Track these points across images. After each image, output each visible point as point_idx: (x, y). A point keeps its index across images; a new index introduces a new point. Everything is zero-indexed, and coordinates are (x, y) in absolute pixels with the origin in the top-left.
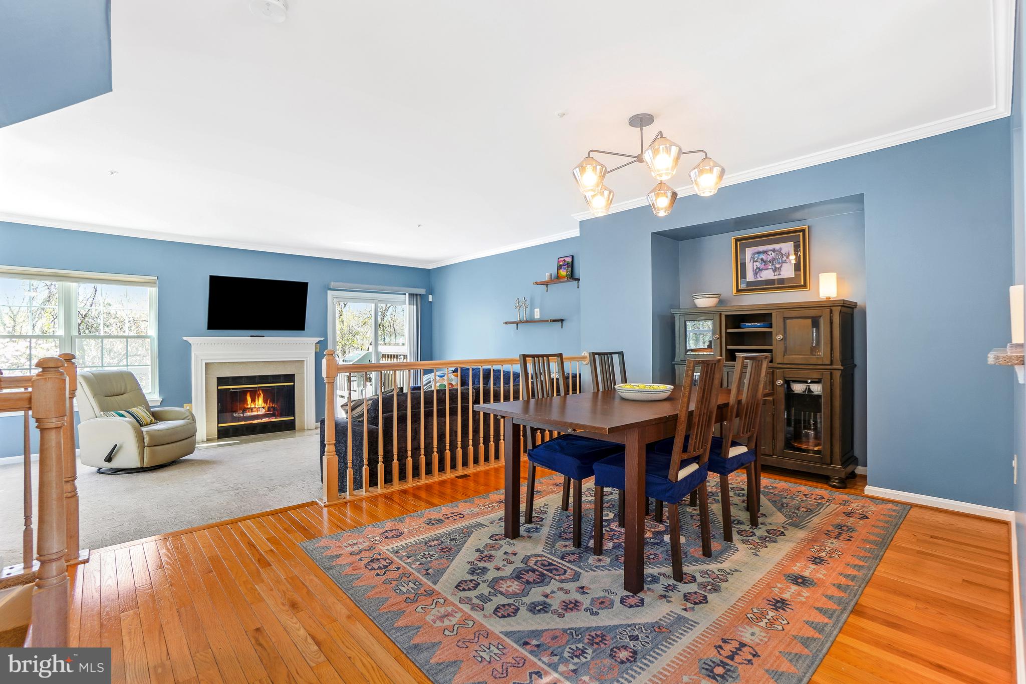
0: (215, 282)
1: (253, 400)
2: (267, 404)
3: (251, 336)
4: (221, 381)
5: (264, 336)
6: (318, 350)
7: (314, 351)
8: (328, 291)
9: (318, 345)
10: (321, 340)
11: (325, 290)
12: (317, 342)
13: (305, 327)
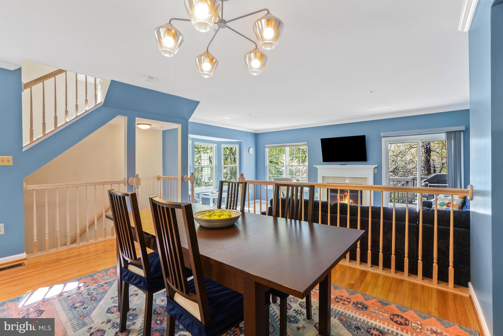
0: (323, 140)
3: (340, 165)
5: (345, 165)
6: (376, 172)
7: (373, 173)
8: (382, 138)
9: (376, 170)
10: (376, 166)
11: (380, 138)
12: (374, 167)
13: (367, 159)
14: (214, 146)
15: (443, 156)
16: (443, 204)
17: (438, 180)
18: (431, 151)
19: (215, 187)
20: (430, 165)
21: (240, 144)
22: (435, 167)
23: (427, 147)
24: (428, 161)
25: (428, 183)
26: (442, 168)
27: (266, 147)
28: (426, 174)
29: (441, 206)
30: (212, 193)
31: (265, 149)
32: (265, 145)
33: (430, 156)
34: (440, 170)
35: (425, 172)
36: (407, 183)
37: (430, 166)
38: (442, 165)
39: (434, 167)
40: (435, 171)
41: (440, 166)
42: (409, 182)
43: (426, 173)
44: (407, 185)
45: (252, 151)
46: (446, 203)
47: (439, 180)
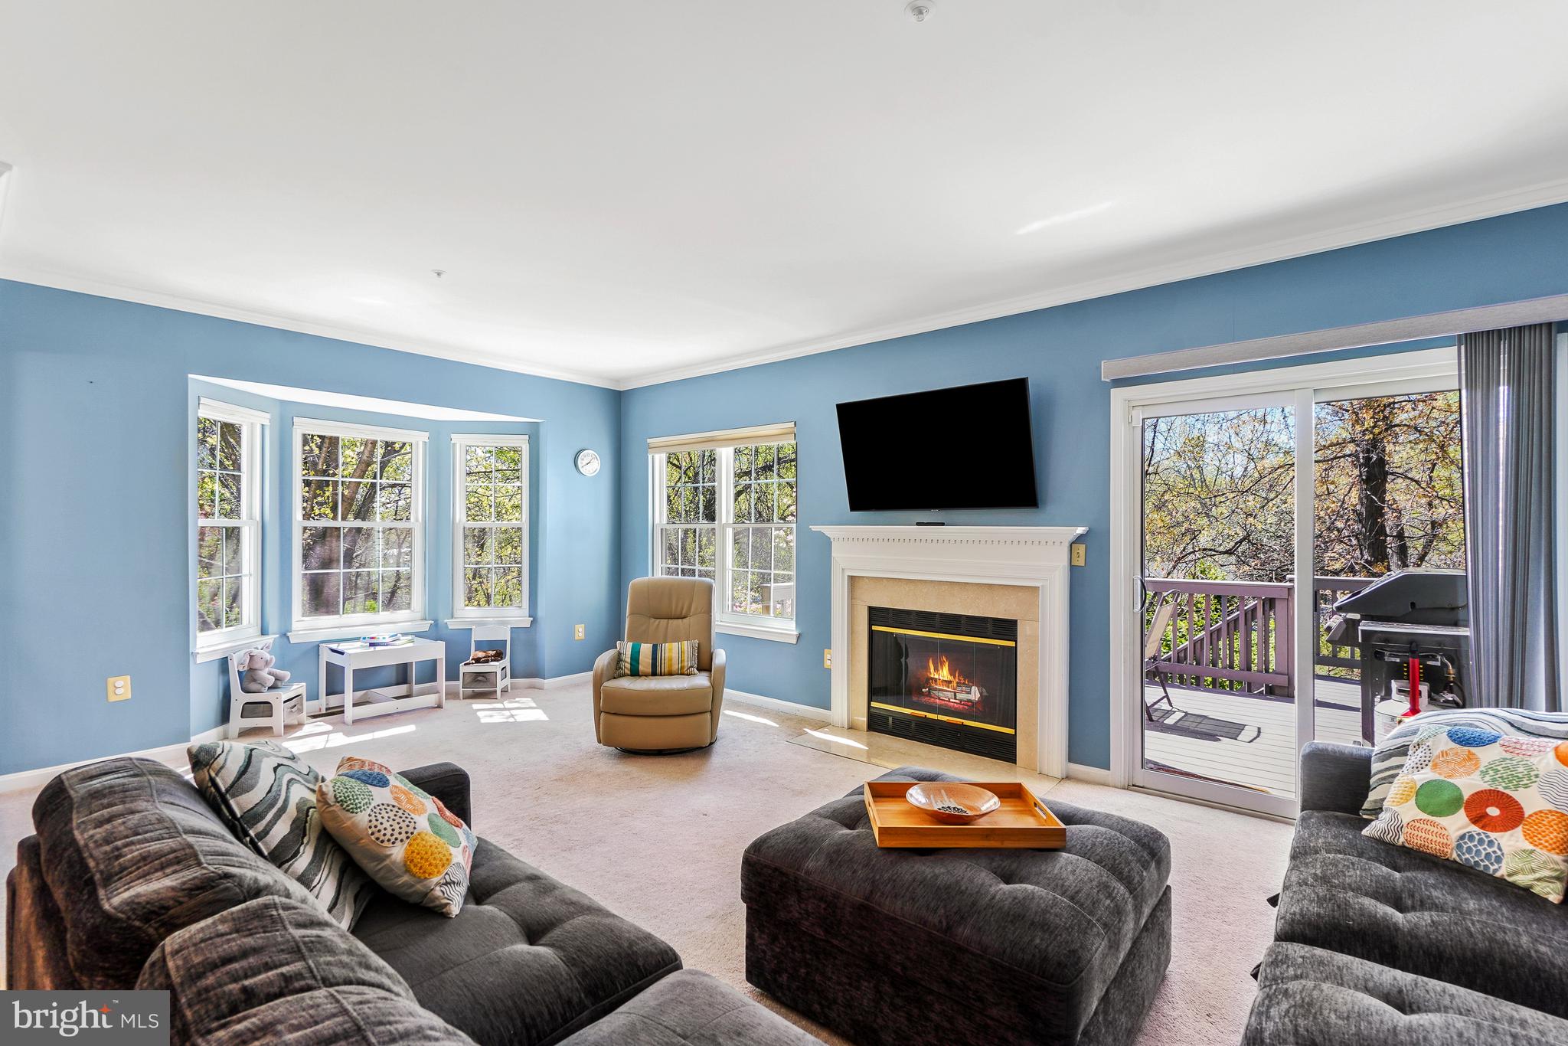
0: (846, 412)
1: (936, 669)
2: (954, 677)
3: (918, 524)
4: (877, 615)
5: (943, 524)
6: (1081, 562)
7: (1065, 562)
8: (1113, 391)
9: (1081, 549)
10: (1080, 530)
11: (1102, 391)
12: (1071, 538)
13: (1039, 497)
14: (418, 439)
15: (1435, 493)
16: (1446, 796)
17: (1413, 605)
18: (1390, 477)
19: (419, 615)
20: (1383, 527)
21: (533, 433)
22: (1406, 534)
23: (1368, 459)
24: (1373, 513)
25: (1357, 616)
26: (1432, 542)
27: (651, 445)
28: (1367, 561)
29: (1432, 814)
30: (372, 645)
31: (650, 457)
32: (649, 441)
33: (1384, 492)
34: (1425, 547)
35: (1362, 554)
36: (1267, 607)
37: (1382, 530)
38: (1433, 528)
39: (1400, 536)
40: (1403, 551)
41: (1421, 533)
42: (1277, 602)
43: (1366, 557)
44: (1267, 613)
45: (595, 464)
46: (1466, 797)
47: (1417, 607)
